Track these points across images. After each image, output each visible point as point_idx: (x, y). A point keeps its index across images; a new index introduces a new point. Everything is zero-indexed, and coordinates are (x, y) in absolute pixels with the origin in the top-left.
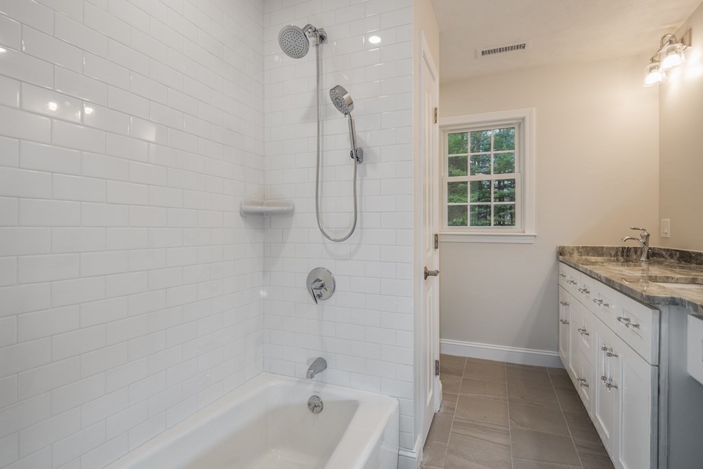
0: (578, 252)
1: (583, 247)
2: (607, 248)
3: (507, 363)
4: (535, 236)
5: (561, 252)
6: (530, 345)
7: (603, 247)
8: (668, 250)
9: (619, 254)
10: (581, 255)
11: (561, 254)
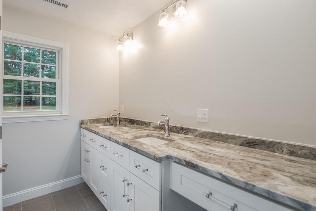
0: (90, 122)
1: (92, 119)
2: (102, 119)
3: (52, 193)
4: (68, 115)
5: (82, 123)
6: (66, 177)
7: (100, 119)
8: (124, 118)
9: (106, 121)
10: (91, 123)
11: (82, 124)
